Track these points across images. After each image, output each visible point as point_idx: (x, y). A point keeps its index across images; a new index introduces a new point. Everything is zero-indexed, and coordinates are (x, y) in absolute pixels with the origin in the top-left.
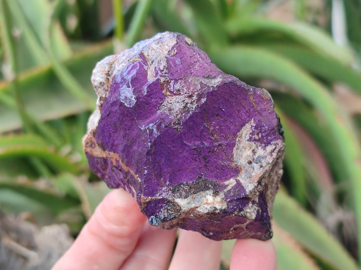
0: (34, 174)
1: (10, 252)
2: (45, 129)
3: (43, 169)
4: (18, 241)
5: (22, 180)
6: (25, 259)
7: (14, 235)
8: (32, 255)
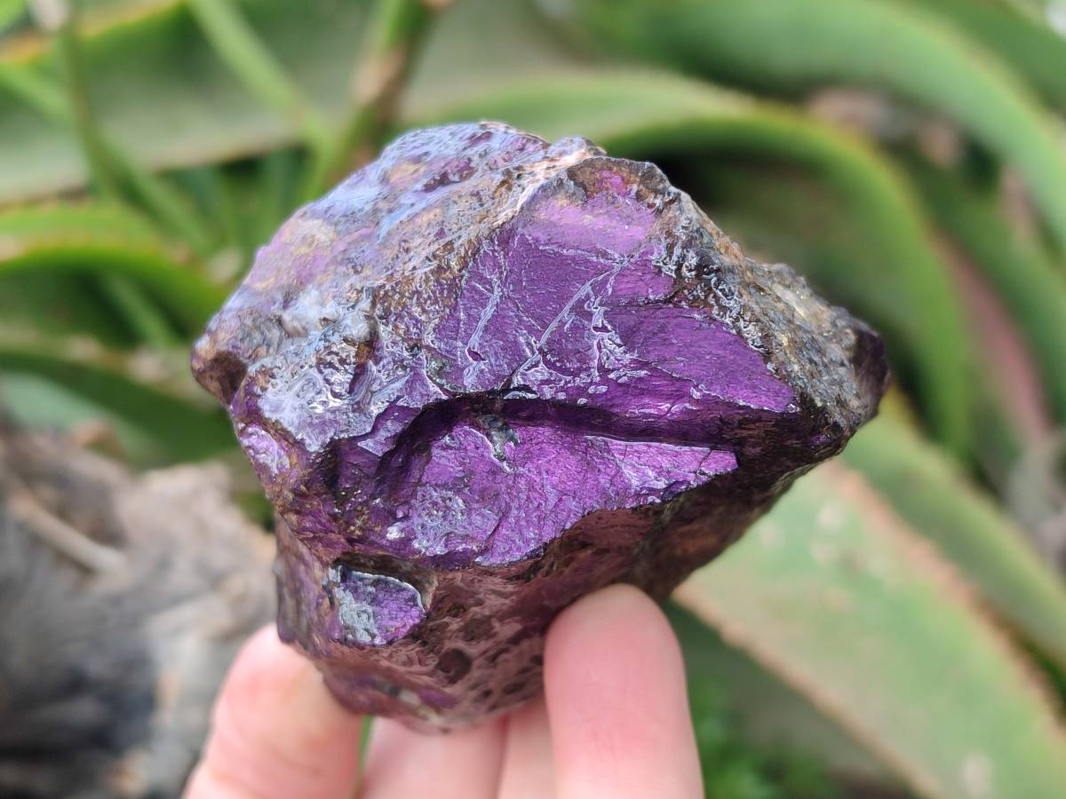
0: (123, 334)
1: (36, 542)
2: (159, 194)
3: (149, 323)
4: (62, 513)
5: (83, 349)
6: (86, 571)
7: (48, 493)
8: (105, 557)
